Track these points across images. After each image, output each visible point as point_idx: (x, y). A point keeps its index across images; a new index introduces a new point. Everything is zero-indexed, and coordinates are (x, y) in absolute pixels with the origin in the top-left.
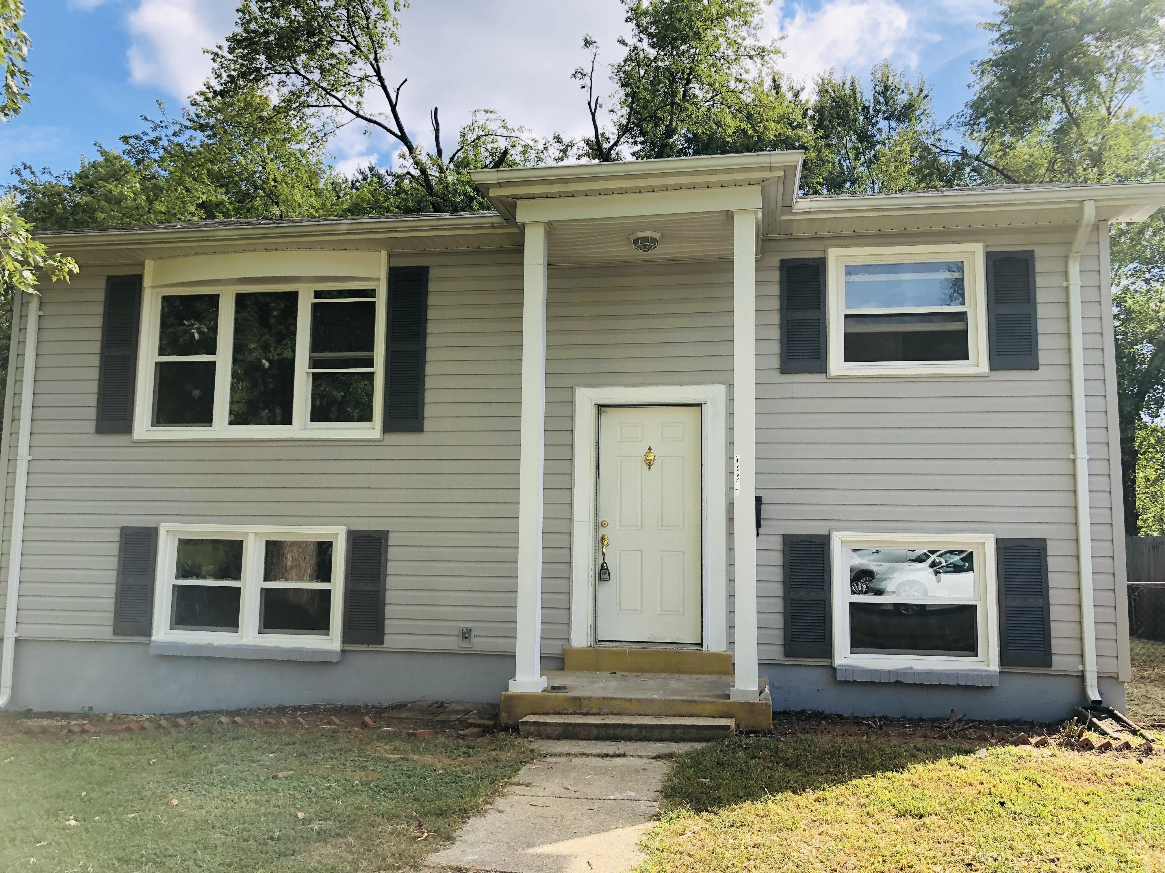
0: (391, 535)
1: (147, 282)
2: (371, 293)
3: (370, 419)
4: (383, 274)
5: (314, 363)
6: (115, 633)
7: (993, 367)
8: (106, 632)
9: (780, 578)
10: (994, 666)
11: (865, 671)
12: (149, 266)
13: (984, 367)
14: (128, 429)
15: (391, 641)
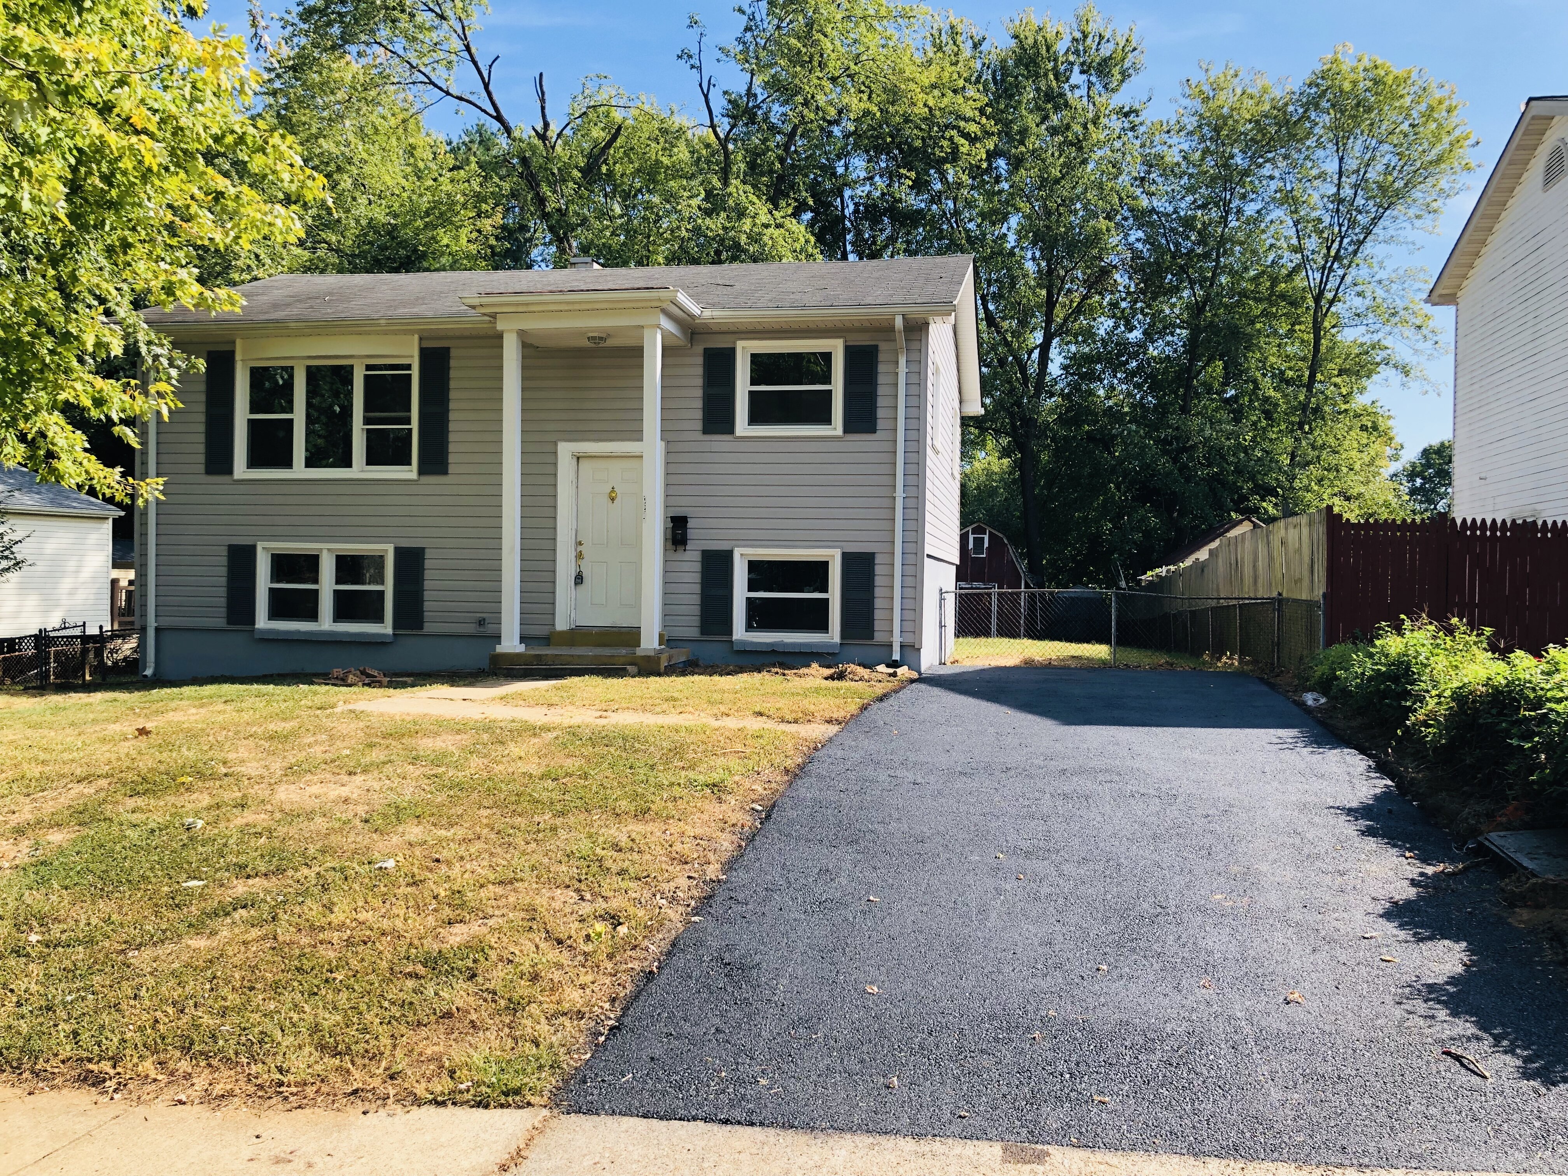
0: (427, 551)
1: (238, 357)
2: (408, 367)
3: (409, 464)
4: (416, 353)
5: (367, 421)
6: (229, 623)
7: (846, 430)
8: (220, 622)
9: (699, 580)
10: (837, 639)
11: (752, 643)
12: (239, 343)
13: (839, 431)
14: (229, 471)
15: (428, 628)
